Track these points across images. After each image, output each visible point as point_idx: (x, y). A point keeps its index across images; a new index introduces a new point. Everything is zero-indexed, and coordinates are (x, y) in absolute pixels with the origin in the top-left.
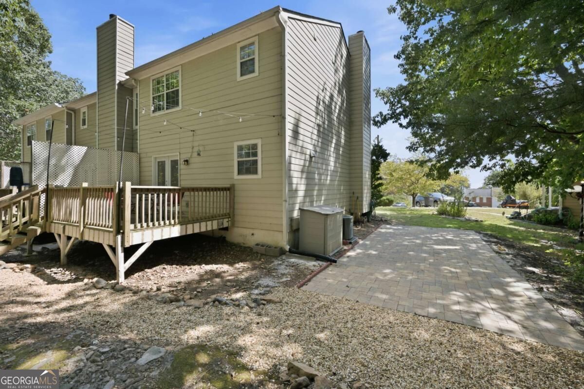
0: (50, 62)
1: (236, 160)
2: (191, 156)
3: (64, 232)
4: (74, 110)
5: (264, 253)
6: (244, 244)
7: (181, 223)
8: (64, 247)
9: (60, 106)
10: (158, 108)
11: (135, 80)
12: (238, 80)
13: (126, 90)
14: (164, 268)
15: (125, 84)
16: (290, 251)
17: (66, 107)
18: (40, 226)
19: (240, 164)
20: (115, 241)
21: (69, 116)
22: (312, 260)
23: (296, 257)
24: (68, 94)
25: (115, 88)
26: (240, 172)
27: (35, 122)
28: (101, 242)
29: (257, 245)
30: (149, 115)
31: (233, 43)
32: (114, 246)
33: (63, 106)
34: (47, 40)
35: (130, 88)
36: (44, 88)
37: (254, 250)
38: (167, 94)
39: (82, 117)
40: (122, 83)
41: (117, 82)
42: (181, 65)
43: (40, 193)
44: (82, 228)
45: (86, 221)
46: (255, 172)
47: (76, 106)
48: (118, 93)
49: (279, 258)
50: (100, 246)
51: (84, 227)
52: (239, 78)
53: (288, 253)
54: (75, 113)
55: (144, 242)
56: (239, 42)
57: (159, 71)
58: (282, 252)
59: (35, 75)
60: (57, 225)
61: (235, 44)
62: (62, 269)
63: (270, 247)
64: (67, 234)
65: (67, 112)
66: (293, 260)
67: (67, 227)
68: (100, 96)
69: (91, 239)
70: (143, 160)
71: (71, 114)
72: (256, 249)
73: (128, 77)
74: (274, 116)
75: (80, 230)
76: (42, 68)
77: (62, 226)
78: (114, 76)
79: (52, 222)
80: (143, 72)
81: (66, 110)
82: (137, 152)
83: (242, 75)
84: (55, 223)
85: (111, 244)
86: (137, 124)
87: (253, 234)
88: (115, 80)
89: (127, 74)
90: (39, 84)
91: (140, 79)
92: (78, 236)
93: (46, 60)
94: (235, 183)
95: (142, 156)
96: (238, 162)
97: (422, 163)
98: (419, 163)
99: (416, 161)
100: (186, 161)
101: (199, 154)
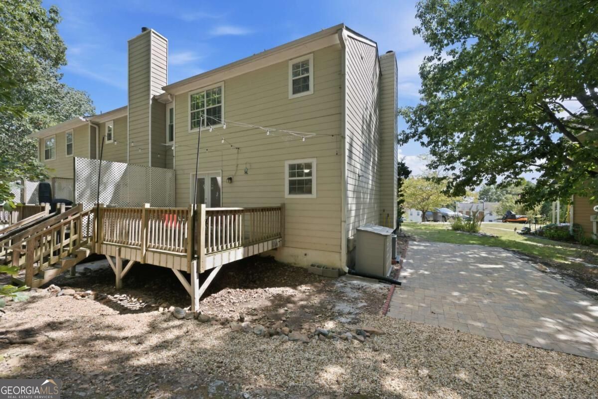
0: (62, 75)
1: (287, 179)
2: (236, 173)
3: (119, 254)
4: (98, 124)
5: (321, 274)
6: (295, 264)
7: (244, 245)
8: (120, 273)
9: (85, 120)
10: (196, 124)
11: (171, 95)
12: (289, 98)
13: (160, 105)
14: (229, 292)
15: (159, 99)
16: (349, 272)
17: (91, 121)
18: (89, 248)
19: (292, 183)
20: (190, 266)
21: (93, 130)
22: (375, 282)
23: (357, 279)
24: (81, 107)
25: (149, 103)
26: (292, 190)
27: (55, 136)
28: (170, 266)
29: (312, 265)
30: (188, 131)
31: (284, 60)
32: (188, 272)
33: (88, 120)
34: (62, 52)
35: (164, 103)
36: (56, 101)
37: (310, 272)
38: (207, 110)
39: (107, 132)
40: (156, 98)
41: (152, 97)
42: (224, 81)
43: (90, 212)
44: (144, 251)
45: (149, 244)
46: (309, 191)
47: (101, 121)
48: (152, 108)
49: (339, 280)
50: (169, 271)
51: (146, 250)
52: (291, 96)
53: (347, 274)
54: (99, 127)
55: (215, 266)
56: (291, 59)
57: (199, 87)
58: (341, 274)
59: (48, 88)
60: (109, 246)
61: (287, 61)
62: (126, 295)
63: (326, 268)
64: (123, 256)
65: (91, 126)
66: (355, 282)
67: (123, 249)
68: (132, 111)
69: (156, 263)
70: (179, 177)
71: (95, 128)
72: (311, 270)
73: (164, 92)
74: (333, 136)
75: (142, 253)
76: (53, 79)
77: (117, 249)
78: (149, 90)
79: (103, 243)
80: (182, 87)
81: (90, 124)
82: (172, 168)
83: (294, 92)
84: (107, 244)
85: (185, 269)
86: (171, 139)
87: (306, 255)
88: (149, 94)
89: (163, 89)
90: (50, 96)
91: (177, 94)
92: (139, 260)
93: (58, 73)
94: (286, 202)
95: (178, 172)
96: (290, 181)
97: (439, 181)
98: (435, 180)
99: (432, 178)
100: (230, 179)
101: (246, 173)
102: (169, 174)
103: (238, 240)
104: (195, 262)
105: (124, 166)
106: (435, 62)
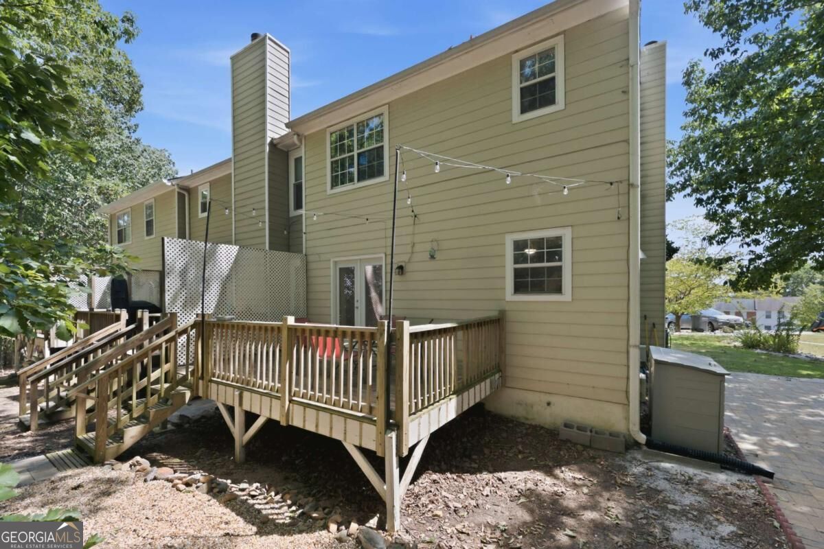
0: (137, 126)
1: (510, 267)
2: (409, 260)
3: (241, 404)
4: (188, 190)
5: (588, 444)
6: (527, 419)
7: (458, 392)
8: (241, 436)
9: (169, 184)
10: (339, 178)
11: (298, 135)
12: (514, 122)
13: (280, 153)
14: (435, 481)
15: (278, 143)
16: (649, 444)
17: (178, 185)
19: (518, 274)
20: (382, 443)
21: (181, 198)
22: (714, 469)
23: (670, 460)
24: (160, 169)
25: (264, 151)
26: (519, 288)
27: (130, 209)
28: (337, 435)
29: (566, 425)
30: (325, 191)
31: (505, 53)
32: (379, 454)
33: (174, 183)
34: (137, 93)
35: (285, 150)
36: (130, 162)
37: (563, 437)
38: (359, 155)
39: (200, 200)
40: (275, 142)
41: (269, 140)
42: (388, 103)
43: (189, 328)
44: (287, 403)
45: (294, 389)
46: (558, 289)
47: (191, 184)
48: (269, 159)
49: (629, 457)
50: (337, 446)
51: (290, 401)
52: (518, 117)
53: (645, 448)
54: (189, 194)
55: (420, 439)
56: (517, 51)
57: (343, 119)
58: (632, 445)
59: (120, 143)
60: (221, 387)
61: (509, 56)
63: (596, 433)
64: (246, 407)
65: (179, 193)
66: (666, 465)
67: (246, 395)
68: (238, 165)
69: (310, 427)
70: (312, 266)
71: (184, 195)
72: (565, 434)
73: (287, 131)
74: (611, 184)
75: (283, 407)
76: (126, 132)
77: (237, 393)
78: (264, 130)
79: (211, 381)
80: (318, 120)
81: (177, 190)
82: (301, 252)
83: (524, 110)
84: (218, 383)
85: (371, 445)
86: (298, 205)
87: (549, 404)
88: (264, 137)
89: (287, 125)
90: (123, 157)
91: (306, 134)
92: (276, 416)
93: (132, 123)
94: (507, 308)
95: (311, 258)
96: (516, 270)
97: (719, 264)
98: (713, 263)
99: (706, 259)
100: (401, 268)
101: (432, 257)
102: (296, 261)
103: (450, 383)
104: (394, 435)
105: (234, 249)
106: (727, 57)
